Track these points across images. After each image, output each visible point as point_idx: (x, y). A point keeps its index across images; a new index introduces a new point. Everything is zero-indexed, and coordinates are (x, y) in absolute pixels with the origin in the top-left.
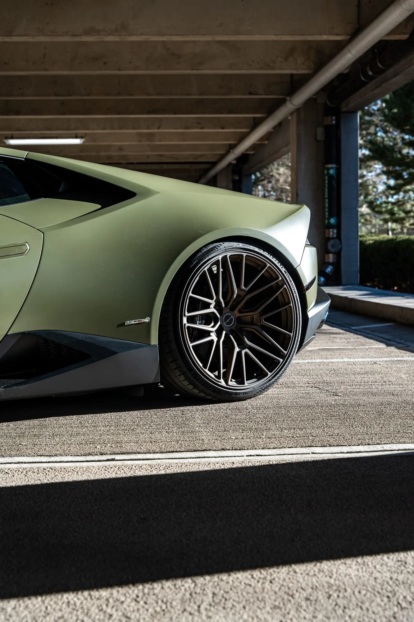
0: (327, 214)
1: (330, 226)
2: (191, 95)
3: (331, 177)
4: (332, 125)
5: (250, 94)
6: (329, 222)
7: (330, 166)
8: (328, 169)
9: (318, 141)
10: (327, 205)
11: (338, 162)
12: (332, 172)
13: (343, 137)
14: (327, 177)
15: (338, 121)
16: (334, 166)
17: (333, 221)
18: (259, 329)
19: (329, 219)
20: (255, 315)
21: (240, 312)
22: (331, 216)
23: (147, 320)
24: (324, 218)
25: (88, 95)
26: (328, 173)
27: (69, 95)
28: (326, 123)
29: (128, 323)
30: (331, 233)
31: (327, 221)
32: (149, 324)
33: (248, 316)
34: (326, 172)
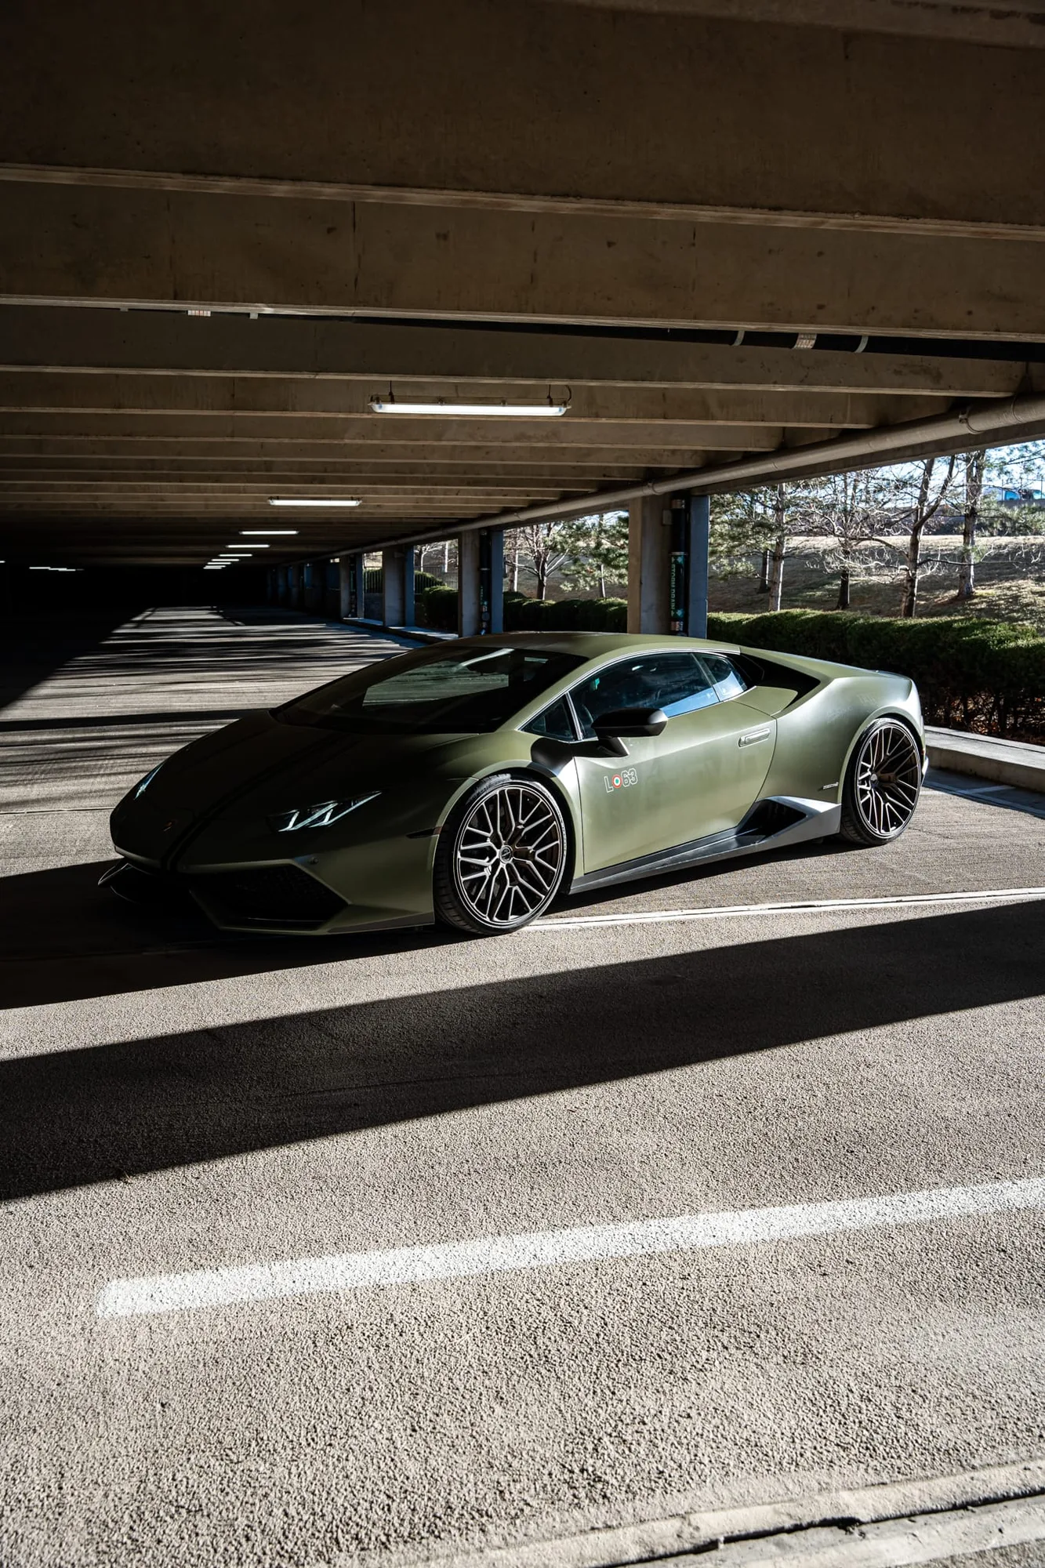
0: (673, 605)
1: (676, 619)
2: (542, 475)
3: (678, 566)
4: (681, 510)
5: (604, 476)
6: (676, 615)
7: (678, 553)
8: (676, 557)
9: (663, 525)
10: (673, 596)
11: (687, 550)
12: (680, 560)
13: (693, 523)
14: (674, 566)
15: (688, 505)
16: (682, 553)
17: (680, 613)
18: (895, 786)
19: (675, 611)
20: (892, 775)
21: (882, 773)
22: (677, 608)
23: (836, 785)
24: (670, 609)
25: (432, 473)
26: (676, 562)
27: (411, 473)
28: (674, 507)
29: (825, 787)
30: (678, 626)
31: (673, 613)
32: (837, 787)
33: (886, 776)
34: (673, 560)
